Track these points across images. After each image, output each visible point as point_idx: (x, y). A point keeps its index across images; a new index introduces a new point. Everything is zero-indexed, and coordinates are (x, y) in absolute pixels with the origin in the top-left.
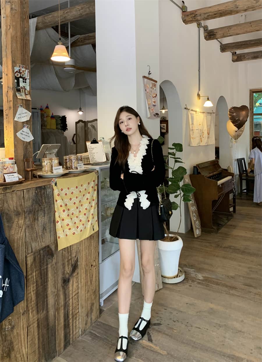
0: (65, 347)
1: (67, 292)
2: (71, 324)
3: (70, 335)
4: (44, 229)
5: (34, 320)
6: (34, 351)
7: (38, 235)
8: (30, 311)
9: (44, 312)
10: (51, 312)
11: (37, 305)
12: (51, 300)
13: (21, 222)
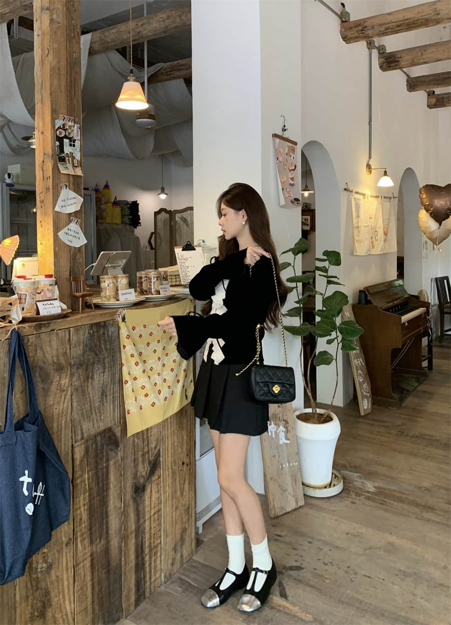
0: (138, 602)
1: (141, 508)
2: (147, 564)
3: (145, 582)
4: (103, 394)
5: (84, 554)
6: (86, 609)
7: (93, 406)
8: (79, 539)
9: (103, 542)
10: (115, 542)
11: (90, 529)
12: (114, 522)
13: (65, 381)
